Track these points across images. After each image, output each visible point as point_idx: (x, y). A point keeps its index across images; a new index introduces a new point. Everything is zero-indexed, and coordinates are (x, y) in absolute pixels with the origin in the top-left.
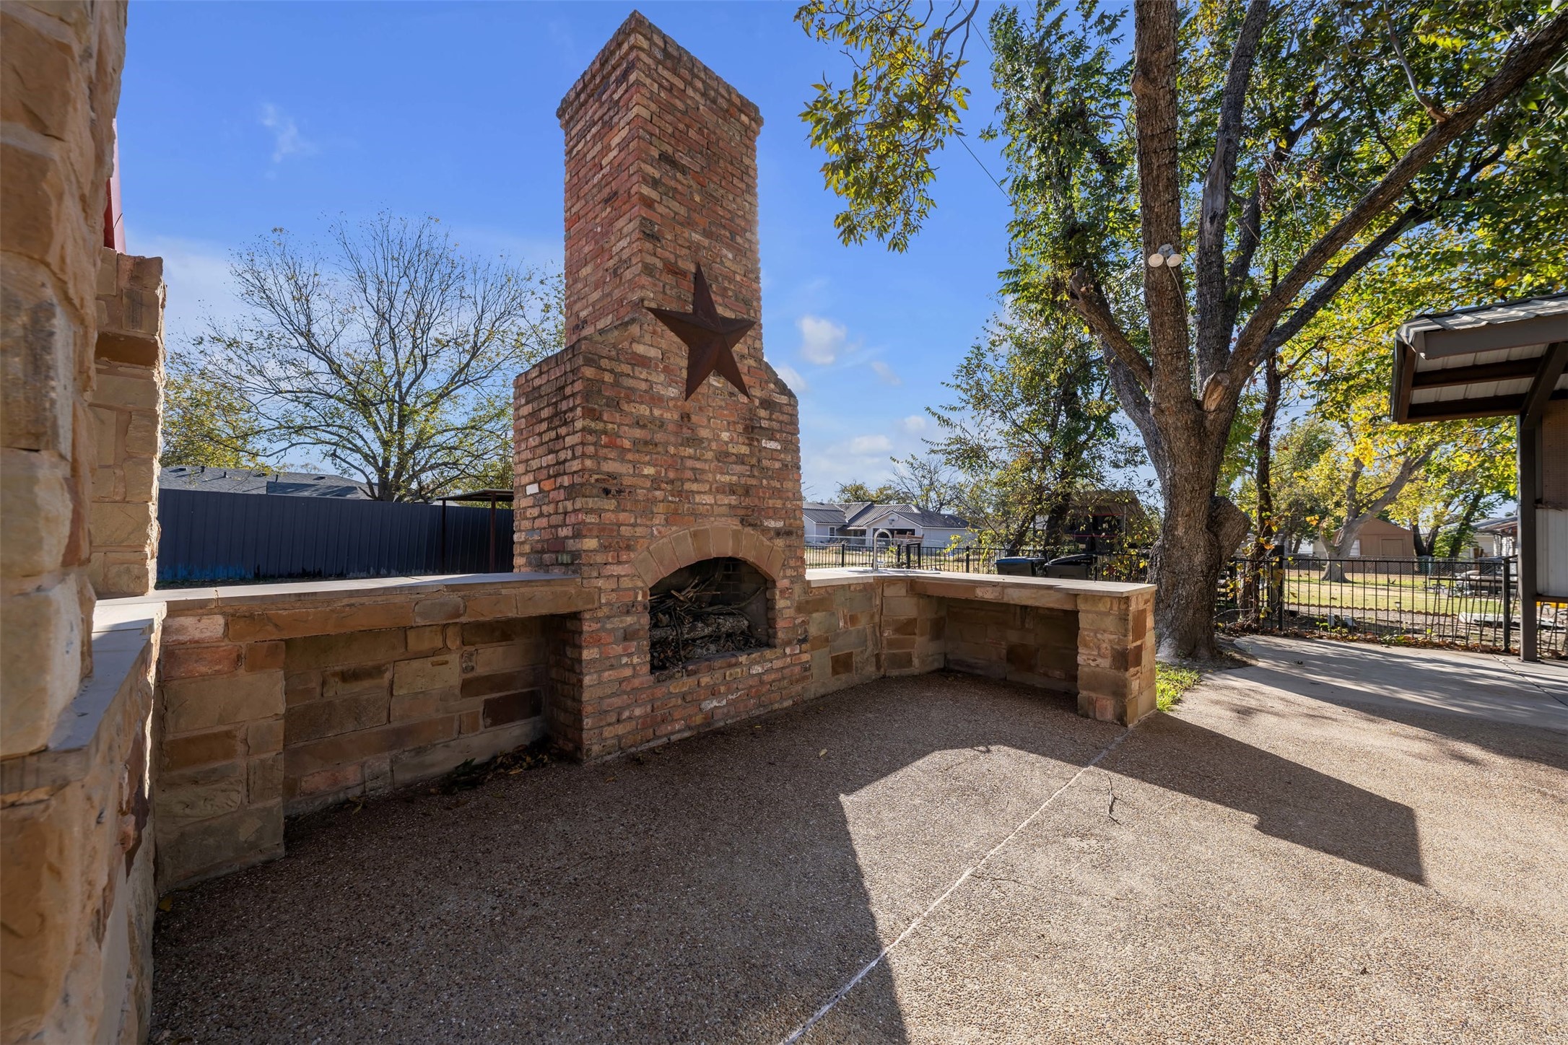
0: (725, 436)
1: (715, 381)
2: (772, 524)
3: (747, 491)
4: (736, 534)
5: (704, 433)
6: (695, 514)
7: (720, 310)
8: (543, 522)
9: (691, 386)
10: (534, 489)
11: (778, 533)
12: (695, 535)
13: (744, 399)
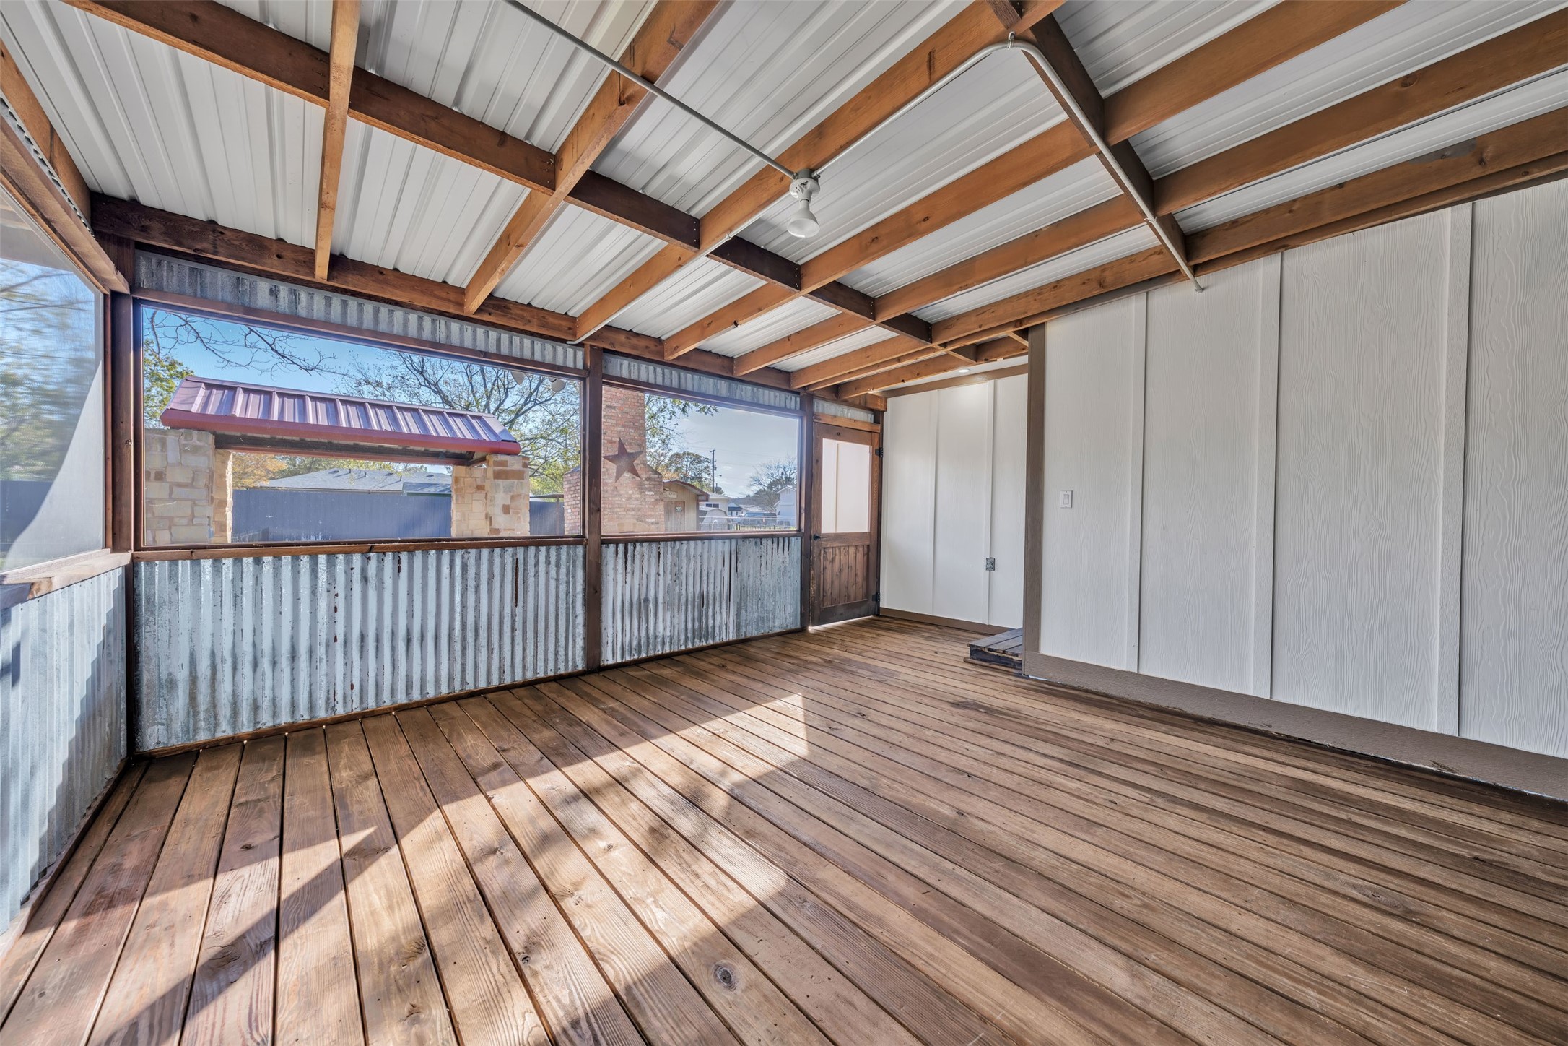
0: (630, 492)
1: (626, 475)
2: (650, 520)
3: (639, 510)
4: (634, 524)
5: (622, 492)
6: (618, 518)
7: (628, 451)
8: (572, 521)
9: (617, 478)
10: (570, 511)
11: (652, 523)
12: (618, 525)
13: (638, 479)
